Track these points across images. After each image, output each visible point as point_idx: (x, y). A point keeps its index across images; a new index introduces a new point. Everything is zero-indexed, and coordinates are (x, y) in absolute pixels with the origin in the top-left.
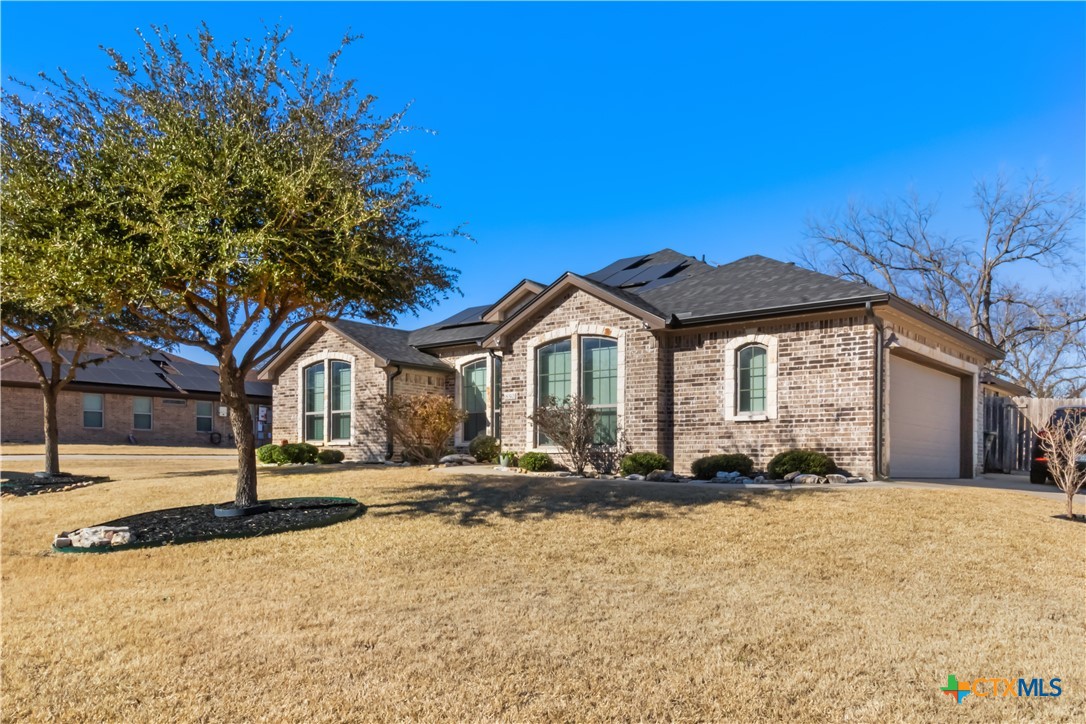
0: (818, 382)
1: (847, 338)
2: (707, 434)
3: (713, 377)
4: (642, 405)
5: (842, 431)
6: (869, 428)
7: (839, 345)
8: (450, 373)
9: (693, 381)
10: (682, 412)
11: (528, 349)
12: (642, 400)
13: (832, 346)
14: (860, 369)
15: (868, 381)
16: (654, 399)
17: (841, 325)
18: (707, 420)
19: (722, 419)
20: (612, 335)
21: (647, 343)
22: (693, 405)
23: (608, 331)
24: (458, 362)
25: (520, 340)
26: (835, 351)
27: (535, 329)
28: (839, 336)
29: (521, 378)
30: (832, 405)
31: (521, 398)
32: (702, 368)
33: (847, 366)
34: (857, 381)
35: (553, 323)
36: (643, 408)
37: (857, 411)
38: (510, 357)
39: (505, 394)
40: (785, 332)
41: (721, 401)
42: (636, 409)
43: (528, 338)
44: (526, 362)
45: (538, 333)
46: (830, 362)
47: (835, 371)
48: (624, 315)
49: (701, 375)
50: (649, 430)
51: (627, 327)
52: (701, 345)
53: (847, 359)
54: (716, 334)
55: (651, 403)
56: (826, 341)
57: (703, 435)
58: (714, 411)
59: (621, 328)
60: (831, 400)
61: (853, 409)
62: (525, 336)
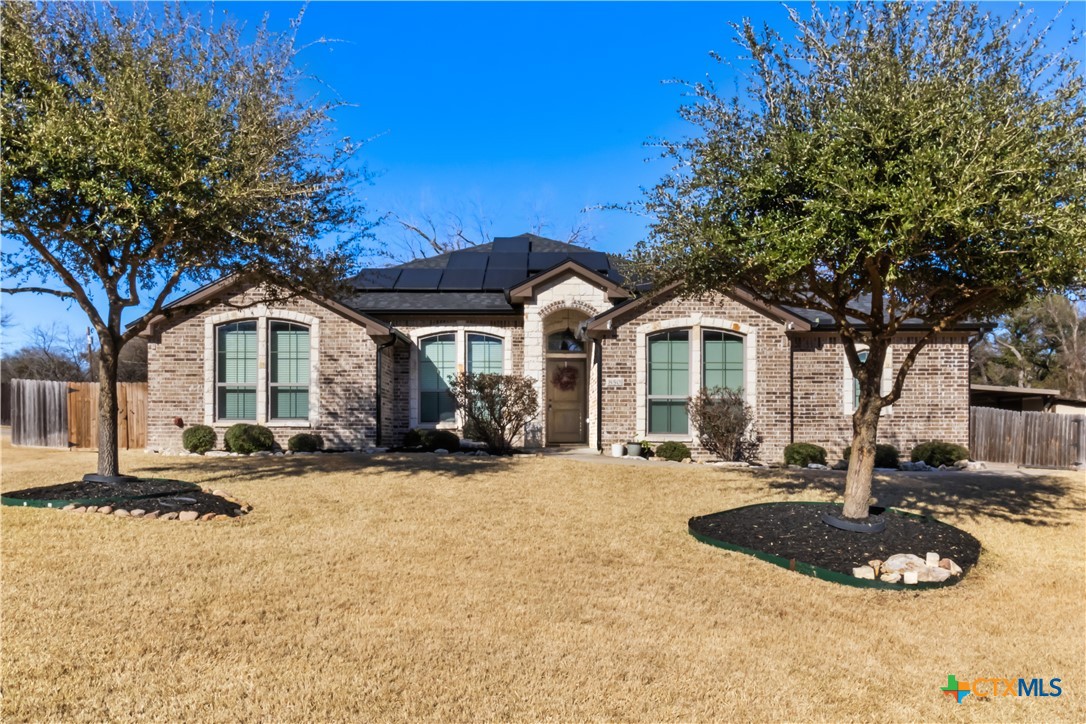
0: (926, 386)
1: (948, 354)
2: (827, 426)
3: (833, 376)
4: (774, 398)
5: (945, 426)
6: (965, 424)
7: (942, 358)
8: (407, 344)
9: (812, 378)
10: (802, 406)
11: (638, 335)
12: (775, 393)
13: (937, 358)
14: (959, 378)
15: (965, 388)
16: (787, 393)
17: (944, 342)
18: (826, 414)
19: (841, 413)
20: (741, 330)
21: (779, 341)
22: (814, 399)
23: (736, 326)
24: (415, 333)
25: (628, 325)
26: (940, 363)
27: (647, 315)
28: (942, 350)
29: (629, 364)
30: (937, 405)
31: (629, 384)
32: (822, 368)
33: (948, 376)
34: (956, 387)
35: (670, 312)
36: (775, 401)
37: (956, 410)
38: (614, 341)
39: (607, 379)
40: (898, 343)
41: (841, 398)
42: (768, 401)
43: (638, 324)
44: (635, 348)
45: (650, 320)
46: (935, 371)
47: (939, 379)
48: (754, 313)
49: (821, 374)
50: (782, 421)
51: (757, 325)
52: (820, 348)
53: (948, 370)
54: (835, 339)
55: (784, 397)
56: (932, 354)
57: (823, 427)
58: (834, 406)
59: (750, 325)
60: (936, 401)
61: (953, 409)
62: (634, 321)
